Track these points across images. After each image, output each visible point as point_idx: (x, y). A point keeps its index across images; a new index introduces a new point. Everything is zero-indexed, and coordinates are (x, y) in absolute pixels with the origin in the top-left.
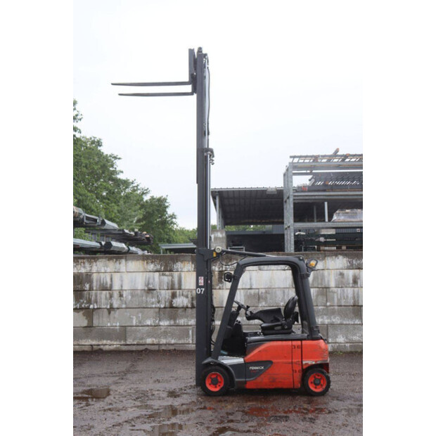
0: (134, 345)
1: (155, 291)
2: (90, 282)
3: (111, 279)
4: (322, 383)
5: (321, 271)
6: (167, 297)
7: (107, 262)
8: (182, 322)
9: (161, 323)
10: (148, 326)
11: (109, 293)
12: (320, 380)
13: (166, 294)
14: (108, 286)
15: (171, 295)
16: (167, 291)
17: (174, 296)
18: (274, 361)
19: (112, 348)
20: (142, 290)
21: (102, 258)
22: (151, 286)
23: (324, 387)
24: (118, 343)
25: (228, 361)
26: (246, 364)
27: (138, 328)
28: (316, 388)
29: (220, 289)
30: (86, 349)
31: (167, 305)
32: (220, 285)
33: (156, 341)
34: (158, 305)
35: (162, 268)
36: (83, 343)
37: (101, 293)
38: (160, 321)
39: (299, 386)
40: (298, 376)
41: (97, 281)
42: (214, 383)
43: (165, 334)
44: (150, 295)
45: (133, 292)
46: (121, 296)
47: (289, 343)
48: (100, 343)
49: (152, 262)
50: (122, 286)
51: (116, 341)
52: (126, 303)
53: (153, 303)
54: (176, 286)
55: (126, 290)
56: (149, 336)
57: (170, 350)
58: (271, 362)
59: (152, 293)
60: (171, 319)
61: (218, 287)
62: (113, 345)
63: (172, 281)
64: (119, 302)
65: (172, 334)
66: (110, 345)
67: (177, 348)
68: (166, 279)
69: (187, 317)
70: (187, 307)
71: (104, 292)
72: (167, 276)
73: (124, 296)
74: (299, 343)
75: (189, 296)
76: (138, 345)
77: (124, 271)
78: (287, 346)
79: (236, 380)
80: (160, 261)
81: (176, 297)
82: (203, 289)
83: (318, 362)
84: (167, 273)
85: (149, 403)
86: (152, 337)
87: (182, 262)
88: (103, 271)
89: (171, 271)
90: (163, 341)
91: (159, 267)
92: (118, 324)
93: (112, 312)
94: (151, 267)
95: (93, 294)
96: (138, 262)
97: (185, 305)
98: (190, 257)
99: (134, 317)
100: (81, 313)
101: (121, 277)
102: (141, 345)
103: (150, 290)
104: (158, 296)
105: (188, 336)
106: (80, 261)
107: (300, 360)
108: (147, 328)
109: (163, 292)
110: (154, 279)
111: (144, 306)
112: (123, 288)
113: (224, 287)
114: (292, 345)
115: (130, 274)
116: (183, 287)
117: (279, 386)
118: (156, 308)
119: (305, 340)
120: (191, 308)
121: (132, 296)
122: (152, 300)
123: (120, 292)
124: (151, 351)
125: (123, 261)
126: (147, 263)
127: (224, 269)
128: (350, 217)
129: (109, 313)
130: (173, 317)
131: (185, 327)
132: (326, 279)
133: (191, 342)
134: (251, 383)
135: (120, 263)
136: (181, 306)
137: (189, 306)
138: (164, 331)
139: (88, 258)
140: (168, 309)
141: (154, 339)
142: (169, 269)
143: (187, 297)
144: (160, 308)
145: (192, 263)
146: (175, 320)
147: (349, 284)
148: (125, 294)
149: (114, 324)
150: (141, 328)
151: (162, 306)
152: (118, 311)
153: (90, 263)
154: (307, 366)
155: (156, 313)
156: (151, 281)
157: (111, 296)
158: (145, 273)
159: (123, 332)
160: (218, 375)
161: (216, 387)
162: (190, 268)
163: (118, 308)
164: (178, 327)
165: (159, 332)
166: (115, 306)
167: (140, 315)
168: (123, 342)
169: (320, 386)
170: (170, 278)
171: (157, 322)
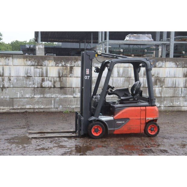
0: (18, 109)
1: (31, 78)
3: (3, 69)
4: (155, 130)
5: (127, 68)
6: (39, 81)
8: (48, 95)
9: (35, 96)
10: (27, 98)
11: (2, 78)
12: (154, 128)
13: (38, 79)
14: (1, 74)
15: (41, 80)
16: (39, 77)
17: (43, 80)
18: (130, 118)
19: (4, 111)
20: (23, 77)
22: (29, 75)
23: (156, 132)
25: (104, 118)
26: (115, 120)
27: (21, 99)
28: (151, 132)
29: (70, 77)
31: (39, 86)
32: (71, 75)
33: (32, 107)
34: (33, 86)
35: (36, 64)
38: (34, 95)
39: (143, 131)
40: (143, 126)
42: (96, 131)
43: (38, 103)
44: (29, 79)
45: (18, 77)
46: (10, 80)
47: (139, 108)
49: (29, 60)
50: (10, 74)
51: (7, 107)
52: (13, 84)
53: (30, 85)
54: (45, 75)
55: (13, 77)
56: (28, 104)
57: (41, 112)
58: (129, 119)
59: (30, 79)
60: (41, 94)
61: (69, 76)
62: (5, 109)
63: (42, 72)
64: (8, 84)
65: (42, 103)
66: (3, 109)
67: (45, 111)
68: (38, 70)
69: (51, 93)
70: (51, 87)
72: (39, 68)
73: (12, 80)
74: (144, 108)
75: (52, 81)
76: (20, 109)
77: (12, 65)
78: (138, 109)
79: (109, 129)
80: (34, 59)
81: (44, 81)
82: (89, 76)
83: (154, 119)
84: (39, 67)
85: (61, 144)
86: (30, 104)
87: (48, 60)
89: (41, 65)
90: (37, 107)
91: (34, 63)
92: (8, 97)
93: (4, 90)
94: (29, 63)
96: (21, 59)
97: (50, 86)
98: (53, 58)
99: (19, 93)
101: (10, 68)
102: (23, 109)
103: (28, 77)
104: (33, 81)
105: (51, 104)
107: (145, 118)
108: (27, 99)
109: (36, 78)
110: (31, 70)
111: (24, 86)
112: (11, 75)
113: (73, 76)
114: (141, 109)
115: (16, 66)
116: (48, 76)
117: (133, 132)
118: (32, 87)
119: (147, 106)
120: (53, 88)
121: (17, 80)
122: (29, 83)
123: (9, 78)
124: (29, 113)
125: (11, 58)
126: (26, 60)
127: (73, 65)
128: (136, 38)
129: (2, 90)
130: (43, 93)
131: (50, 99)
132: (130, 73)
133: (53, 107)
134: (117, 131)
135: (8, 60)
136: (47, 86)
137: (52, 86)
138: (37, 101)
140: (39, 88)
141: (31, 106)
142: (40, 64)
143: (51, 81)
144: (34, 88)
145: (54, 61)
146: (44, 94)
147: (141, 75)
148: (12, 79)
149: (5, 97)
150: (22, 99)
151: (36, 86)
152: (8, 89)
154: (148, 121)
155: (32, 90)
156: (29, 71)
157: (3, 80)
158: (25, 67)
159: (11, 102)
160: (98, 126)
161: (97, 134)
162: (53, 64)
163: (8, 87)
164: (46, 99)
165: (34, 101)
166: (6, 86)
167: (22, 91)
168: (11, 108)
169: (153, 131)
170: (41, 70)
171: (33, 95)
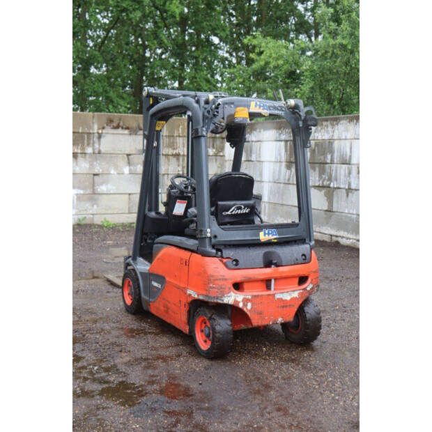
2: (332, 152)
3: (351, 149)
7: (348, 124)
11: (348, 168)
14: (348, 158)
19: (348, 242)
21: (343, 119)
24: (354, 237)
30: (326, 239)
36: (323, 231)
37: (341, 168)
40: (184, 313)
41: (338, 152)
46: (359, 172)
48: (338, 234)
50: (359, 159)
58: (165, 280)
62: (350, 239)
64: (357, 181)
66: (347, 239)
71: (344, 166)
74: (188, 255)
79: (143, 296)
88: (344, 138)
92: (355, 212)
93: (350, 195)
95: (334, 169)
100: (323, 192)
101: (359, 146)
106: (325, 123)
119: (195, 252)
129: (348, 196)
134: (153, 306)
139: (331, 119)
149: (351, 212)
152: (355, 193)
153: (333, 125)
154: (191, 299)
157: (350, 173)
163: (355, 190)
166: (353, 186)
